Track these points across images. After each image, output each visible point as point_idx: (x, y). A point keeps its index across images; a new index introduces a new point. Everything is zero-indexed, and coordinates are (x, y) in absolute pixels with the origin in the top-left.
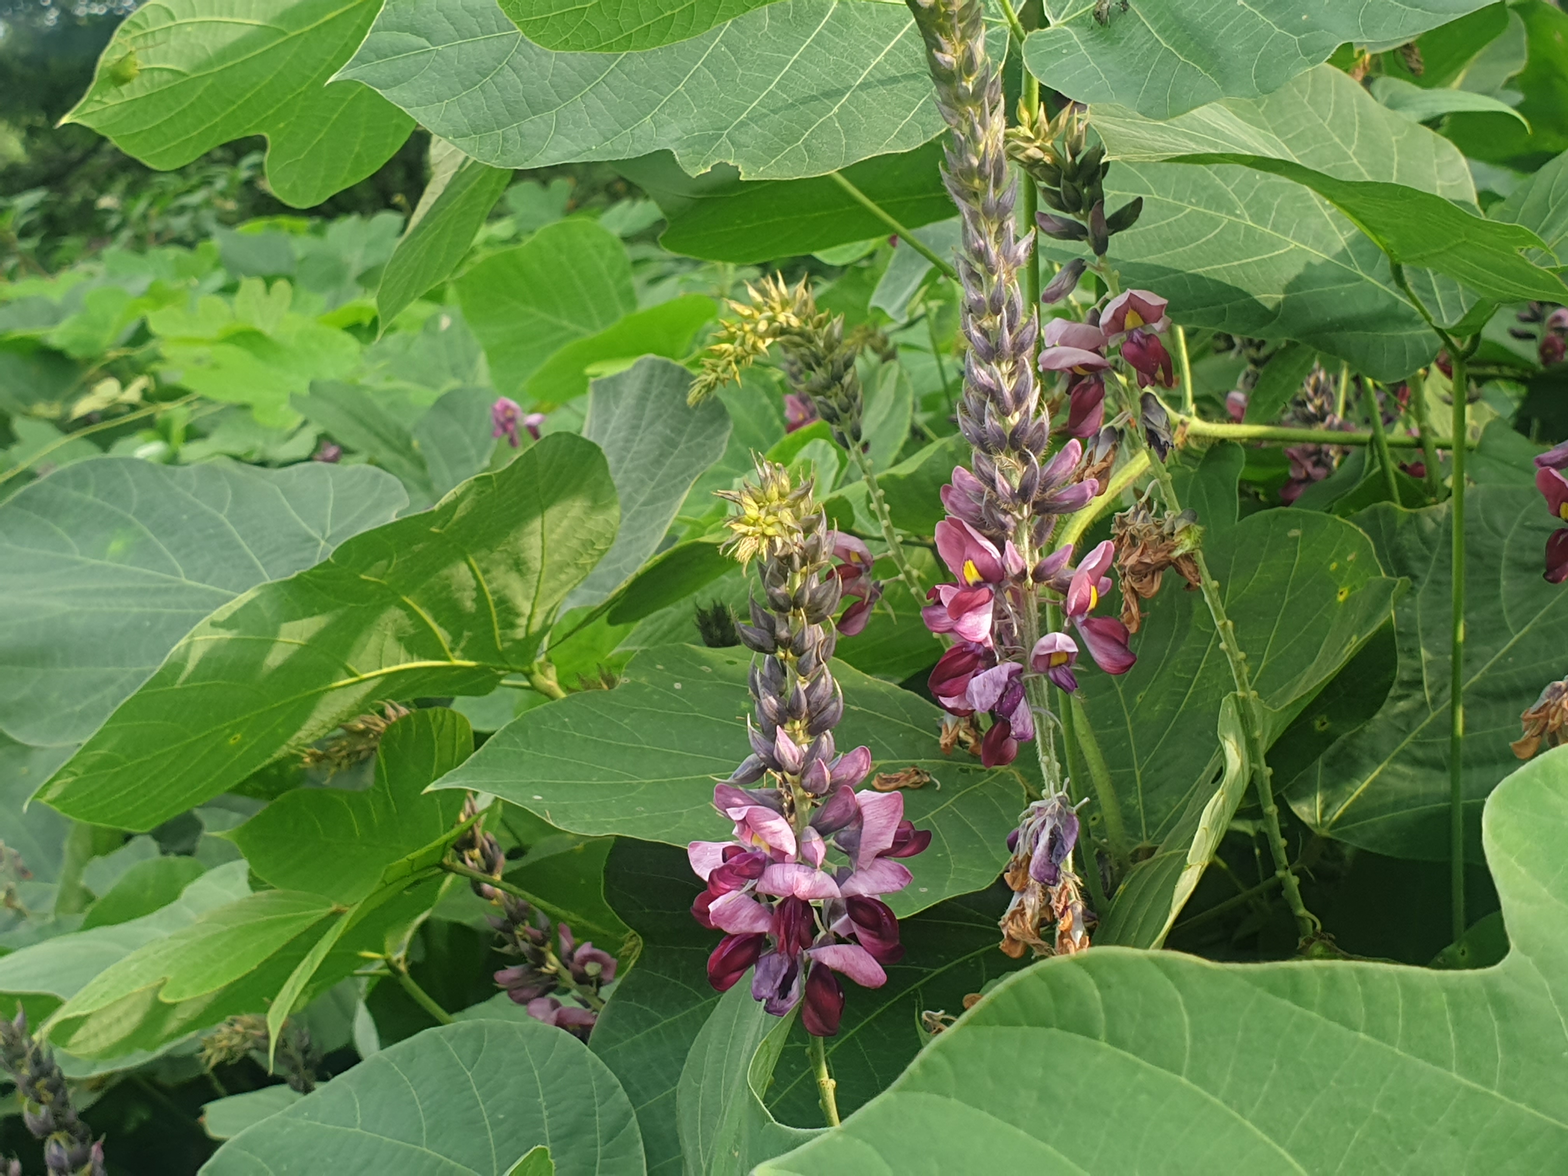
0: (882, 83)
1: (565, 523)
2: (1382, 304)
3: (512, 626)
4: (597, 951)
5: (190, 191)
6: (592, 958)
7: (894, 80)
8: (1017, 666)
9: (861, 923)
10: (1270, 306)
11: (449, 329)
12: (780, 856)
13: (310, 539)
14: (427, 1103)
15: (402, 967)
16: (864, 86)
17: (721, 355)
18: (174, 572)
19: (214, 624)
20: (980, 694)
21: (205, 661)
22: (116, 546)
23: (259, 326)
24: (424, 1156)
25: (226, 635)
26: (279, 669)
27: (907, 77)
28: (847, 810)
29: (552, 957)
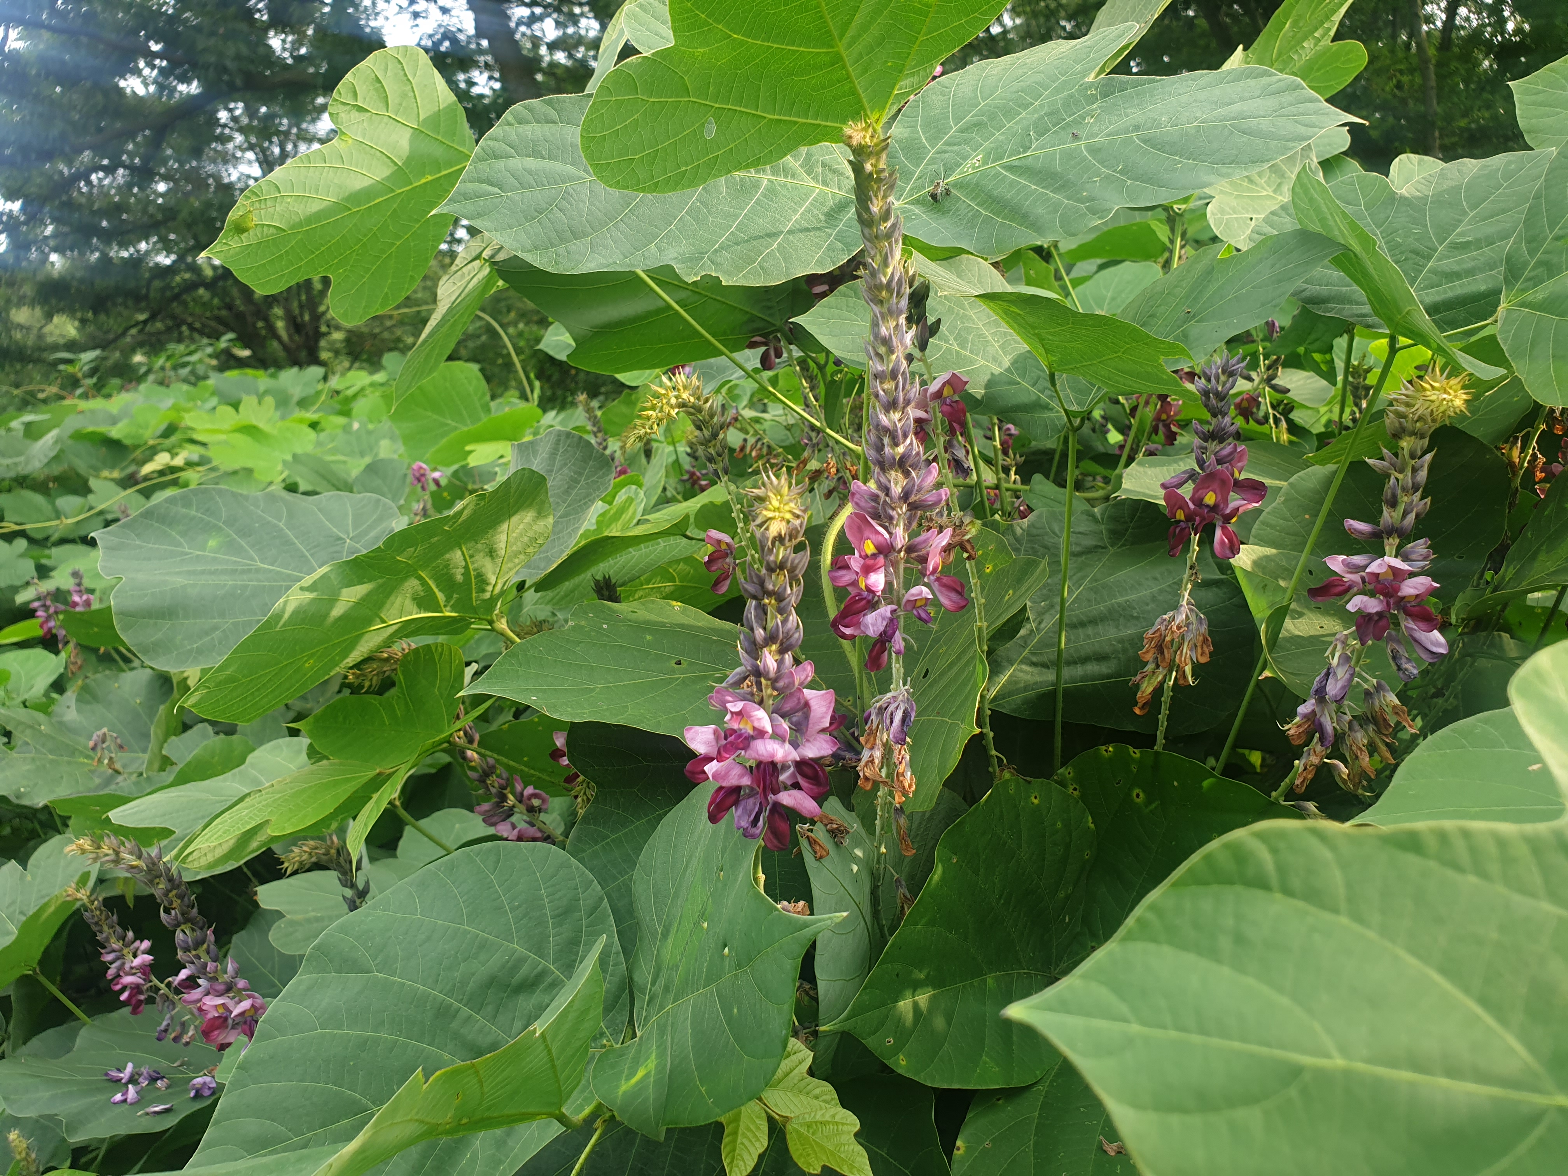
0: (801, 231)
1: (521, 526)
2: (1034, 398)
3: (484, 591)
4: (537, 791)
5: (190, 353)
6: (535, 796)
7: (807, 230)
8: (894, 607)
9: (804, 775)
10: (979, 397)
11: (358, 430)
12: (760, 734)
13: (340, 539)
14: (465, 898)
15: (397, 803)
16: (791, 232)
17: (648, 418)
18: (253, 559)
19: (302, 589)
20: (873, 625)
21: (295, 613)
22: (212, 543)
23: (255, 422)
24: (466, 932)
25: (309, 596)
26: (340, 619)
27: (814, 229)
28: (799, 703)
29: (511, 797)
